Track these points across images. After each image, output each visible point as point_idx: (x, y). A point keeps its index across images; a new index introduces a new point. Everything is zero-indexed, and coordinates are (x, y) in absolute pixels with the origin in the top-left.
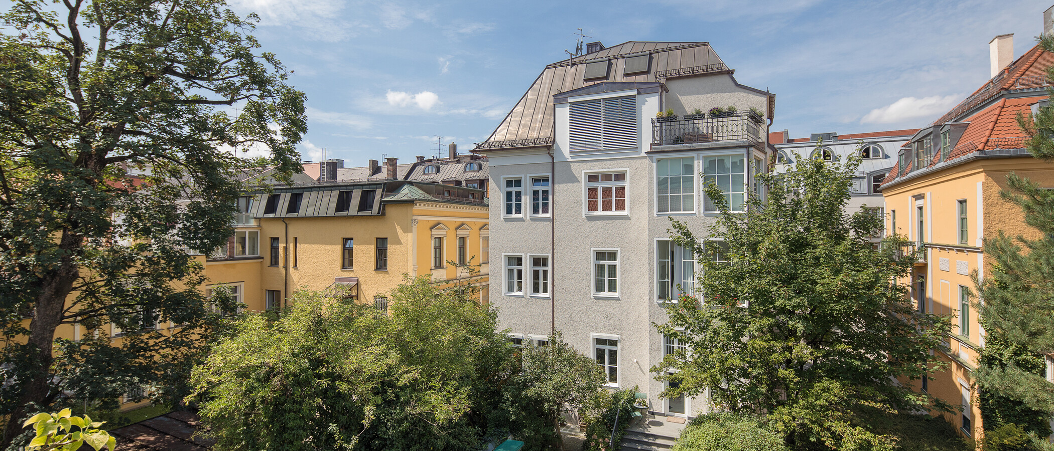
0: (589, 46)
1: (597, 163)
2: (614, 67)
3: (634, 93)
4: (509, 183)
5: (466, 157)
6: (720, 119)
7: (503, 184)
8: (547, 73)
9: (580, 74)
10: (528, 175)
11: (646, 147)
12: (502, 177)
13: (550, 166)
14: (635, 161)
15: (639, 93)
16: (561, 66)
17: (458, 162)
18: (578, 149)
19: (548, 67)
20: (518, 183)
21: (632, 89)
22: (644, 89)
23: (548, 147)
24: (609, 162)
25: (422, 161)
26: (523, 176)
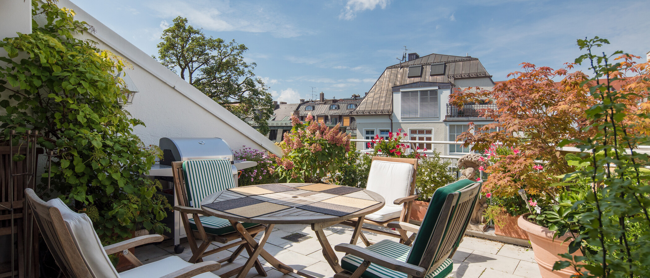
0: (409, 55)
1: (416, 124)
2: (424, 69)
3: (437, 88)
4: (367, 132)
5: (330, 100)
6: (484, 105)
7: (364, 132)
8: (387, 72)
9: (406, 74)
10: (378, 129)
11: (443, 118)
12: (364, 129)
13: (390, 125)
14: (437, 124)
15: (439, 88)
16: (394, 68)
17: (325, 103)
18: (405, 116)
19: (387, 68)
20: (372, 132)
21: (435, 86)
22: (443, 86)
23: (390, 115)
24: (422, 124)
25: (303, 102)
26: (375, 129)
